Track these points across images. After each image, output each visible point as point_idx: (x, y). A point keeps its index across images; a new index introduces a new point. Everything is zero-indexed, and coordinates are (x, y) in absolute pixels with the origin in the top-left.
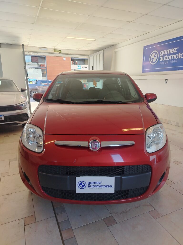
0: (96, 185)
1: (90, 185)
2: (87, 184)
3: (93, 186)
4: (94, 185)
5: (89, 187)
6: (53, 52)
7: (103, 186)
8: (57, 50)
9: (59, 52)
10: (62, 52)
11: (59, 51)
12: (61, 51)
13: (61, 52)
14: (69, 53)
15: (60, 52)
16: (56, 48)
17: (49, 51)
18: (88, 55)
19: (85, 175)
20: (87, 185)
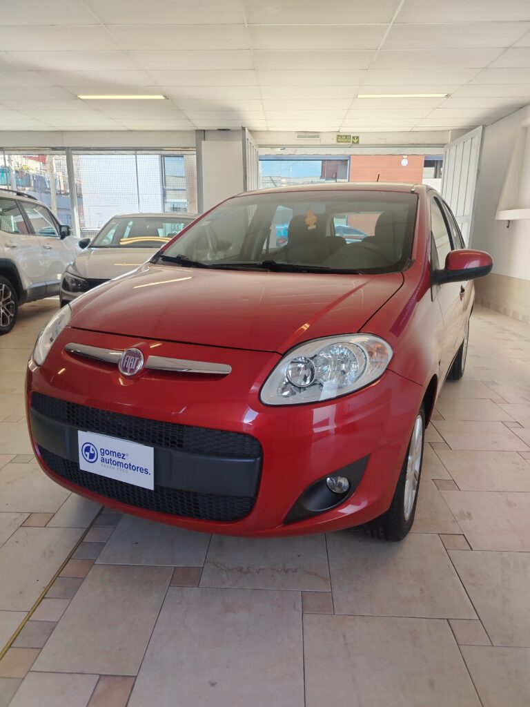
0: (117, 459)
1: (106, 457)
2: (99, 453)
3: (111, 460)
4: (114, 458)
5: (103, 460)
6: (334, 142)
7: (130, 466)
8: (346, 136)
9: (353, 142)
10: (360, 143)
11: (354, 138)
12: (358, 138)
13: (358, 142)
14: (383, 142)
15: (355, 141)
16: (344, 130)
17: (323, 143)
18: (442, 145)
19: (98, 429)
20: (100, 456)
